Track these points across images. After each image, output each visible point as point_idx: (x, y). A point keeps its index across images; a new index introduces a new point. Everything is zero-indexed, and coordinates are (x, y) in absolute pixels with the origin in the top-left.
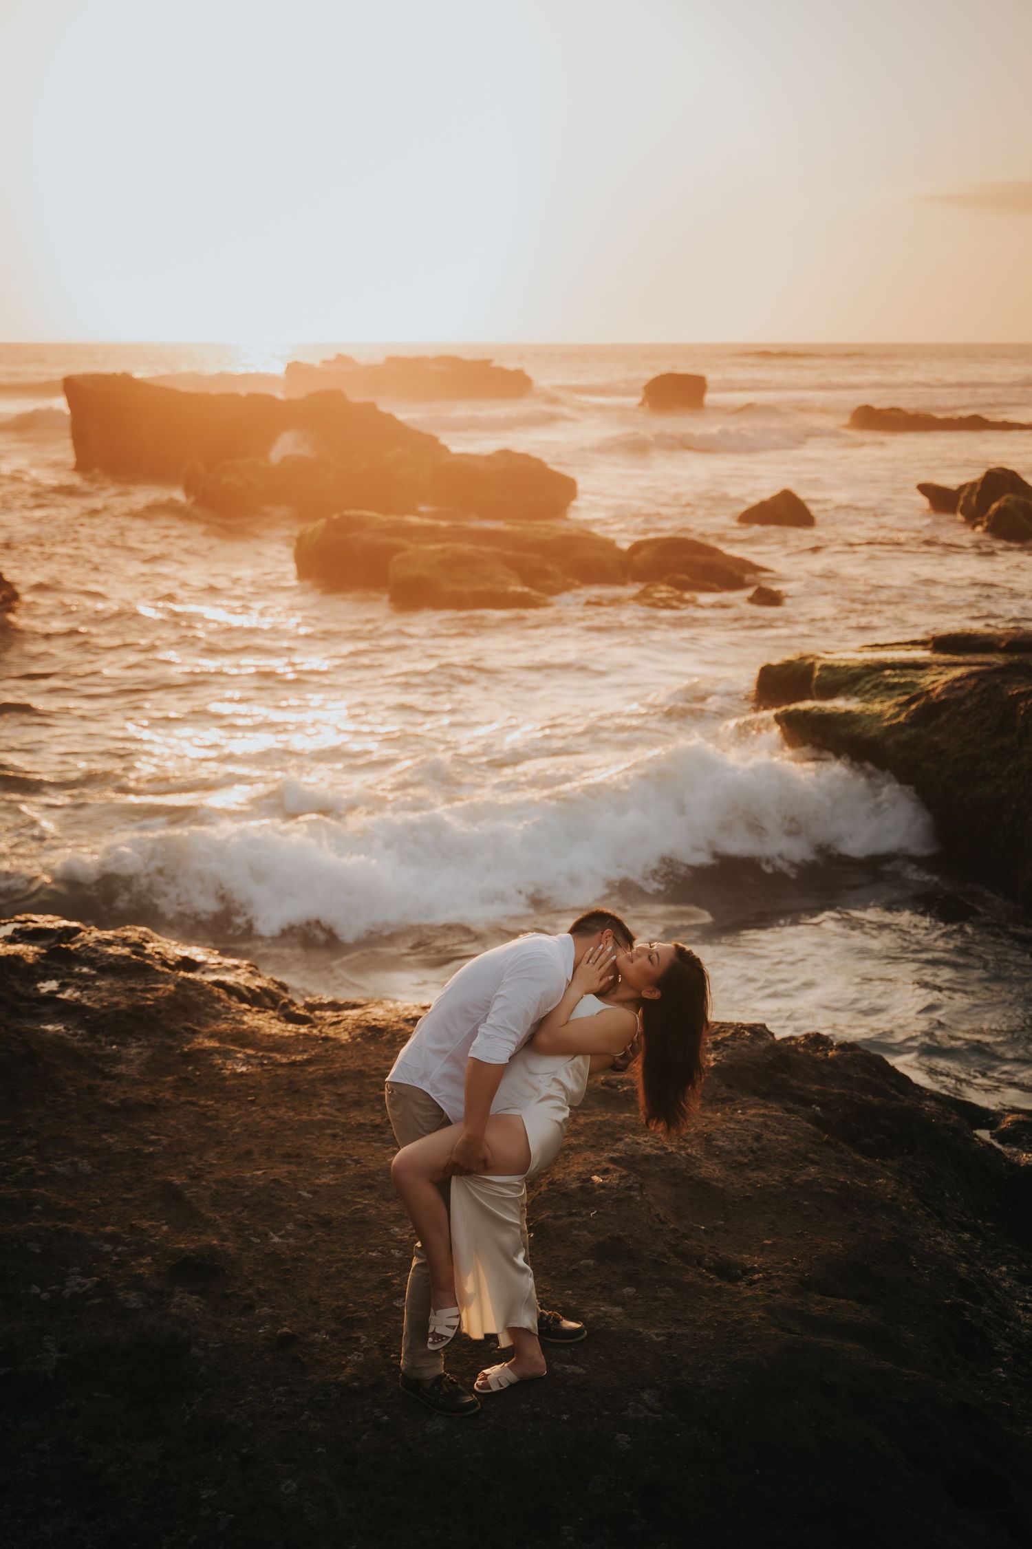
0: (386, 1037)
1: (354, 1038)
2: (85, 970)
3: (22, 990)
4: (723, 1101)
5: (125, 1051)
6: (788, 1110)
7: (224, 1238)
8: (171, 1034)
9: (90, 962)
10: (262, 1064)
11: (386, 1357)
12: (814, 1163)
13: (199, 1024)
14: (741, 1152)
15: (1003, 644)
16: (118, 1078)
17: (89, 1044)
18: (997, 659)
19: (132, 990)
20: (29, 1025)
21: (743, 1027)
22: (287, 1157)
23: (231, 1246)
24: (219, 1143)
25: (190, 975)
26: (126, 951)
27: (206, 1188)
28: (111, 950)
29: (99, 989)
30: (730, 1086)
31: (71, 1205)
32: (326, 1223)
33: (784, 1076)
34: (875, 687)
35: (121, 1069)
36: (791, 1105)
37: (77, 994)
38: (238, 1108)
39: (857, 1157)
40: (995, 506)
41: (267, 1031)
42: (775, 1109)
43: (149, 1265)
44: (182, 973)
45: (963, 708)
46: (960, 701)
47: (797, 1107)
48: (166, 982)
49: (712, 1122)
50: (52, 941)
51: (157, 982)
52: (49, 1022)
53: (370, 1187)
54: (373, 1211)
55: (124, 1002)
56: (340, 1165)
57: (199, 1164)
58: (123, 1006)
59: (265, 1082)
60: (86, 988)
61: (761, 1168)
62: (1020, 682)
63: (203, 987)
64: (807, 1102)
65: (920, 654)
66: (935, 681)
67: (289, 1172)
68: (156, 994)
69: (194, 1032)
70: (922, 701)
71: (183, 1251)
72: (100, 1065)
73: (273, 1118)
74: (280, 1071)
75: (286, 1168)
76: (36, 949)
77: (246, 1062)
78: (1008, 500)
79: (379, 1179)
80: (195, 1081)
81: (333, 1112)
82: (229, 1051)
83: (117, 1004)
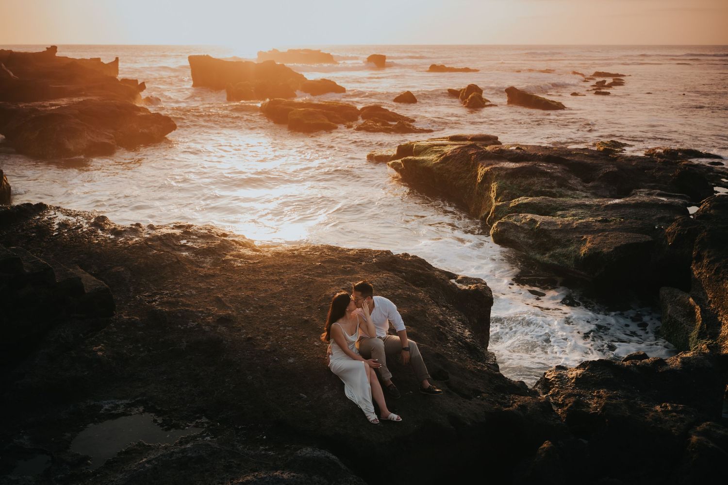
0: (281, 255)
1: (272, 256)
2: (194, 237)
3: (176, 243)
4: (377, 272)
5: (206, 260)
6: (396, 274)
7: (233, 311)
8: (219, 255)
9: (196, 235)
10: (245, 263)
11: (277, 343)
12: (400, 289)
13: (227, 252)
14: (380, 286)
15: (470, 138)
16: (204, 268)
17: (195, 258)
18: (468, 143)
19: (208, 243)
20: (178, 253)
21: (384, 251)
22: (251, 289)
23: (234, 314)
24: (232, 286)
25: (225, 238)
26: (206, 231)
27: (228, 298)
28: (202, 231)
29: (198, 242)
30: (379, 268)
31: (190, 303)
32: (261, 307)
33: (395, 265)
34: (432, 151)
35: (205, 265)
36: (396, 273)
37: (192, 244)
38: (238, 275)
39: (414, 287)
40: (470, 96)
41: (247, 254)
42: (391, 274)
43: (211, 319)
44: (223, 238)
45: (456, 158)
46: (455, 156)
47: (399, 274)
48: (218, 240)
49: (373, 278)
50: (185, 229)
51: (215, 240)
52: (184, 252)
53: (275, 297)
54: (275, 304)
55: (205, 246)
56: (266, 291)
57: (226, 291)
58: (205, 247)
59: (246, 268)
60: (195, 242)
61: (386, 291)
62: (473, 150)
63: (229, 242)
64: (401, 272)
65: (445, 142)
66: (448, 150)
67: (252, 293)
68: (215, 244)
69: (226, 254)
70: (444, 156)
71: (221, 315)
72: (199, 264)
73: (248, 278)
74: (250, 265)
75: (251, 292)
76: (180, 231)
77: (241, 262)
78: (474, 94)
79: (277, 294)
80: (226, 268)
81: (265, 276)
82: (236, 260)
83: (203, 247)
